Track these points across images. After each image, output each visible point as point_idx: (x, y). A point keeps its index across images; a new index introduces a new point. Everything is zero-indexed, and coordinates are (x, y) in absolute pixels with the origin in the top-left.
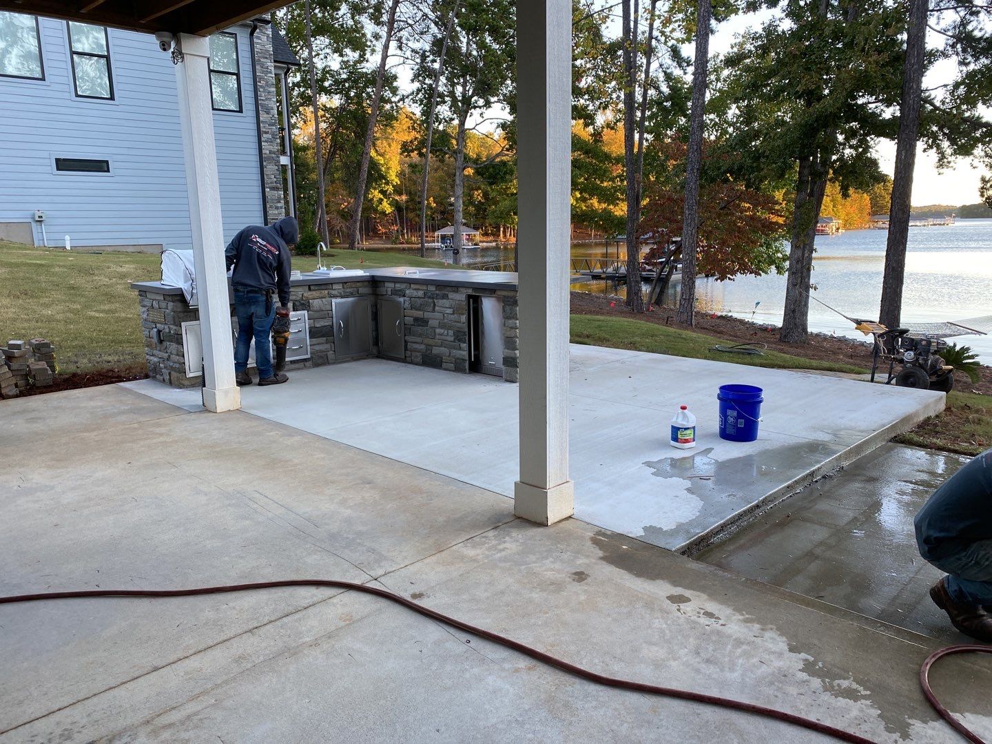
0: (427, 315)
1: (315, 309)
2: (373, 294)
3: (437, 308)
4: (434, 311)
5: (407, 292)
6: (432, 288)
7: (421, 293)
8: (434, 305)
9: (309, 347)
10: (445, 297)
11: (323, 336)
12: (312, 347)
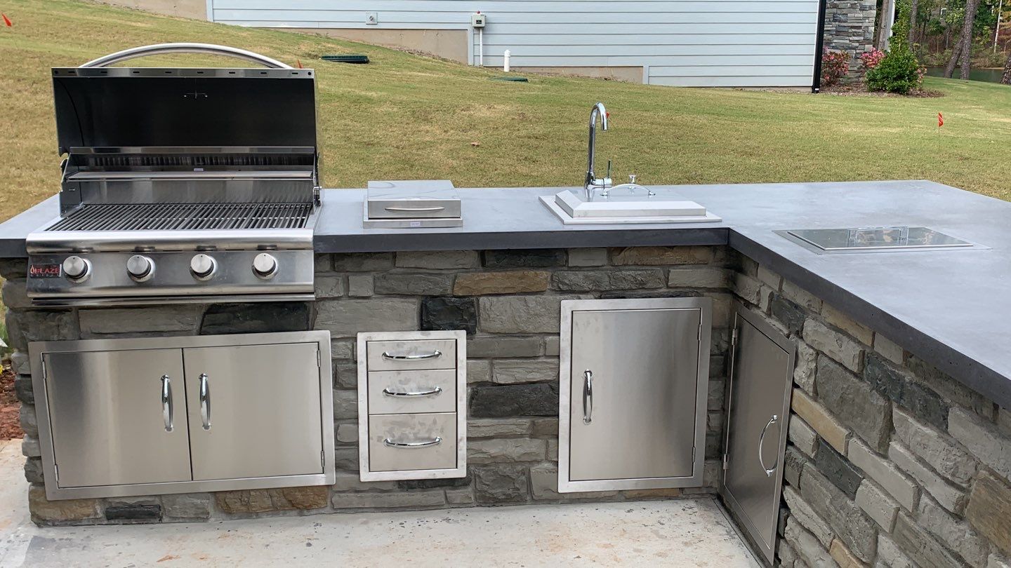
0: (859, 453)
1: (497, 326)
2: (724, 291)
3: (896, 446)
4: (882, 451)
5: (809, 325)
6: (890, 352)
7: (848, 353)
8: (889, 429)
9: (463, 445)
10: (936, 416)
11: (519, 412)
12: (475, 445)
